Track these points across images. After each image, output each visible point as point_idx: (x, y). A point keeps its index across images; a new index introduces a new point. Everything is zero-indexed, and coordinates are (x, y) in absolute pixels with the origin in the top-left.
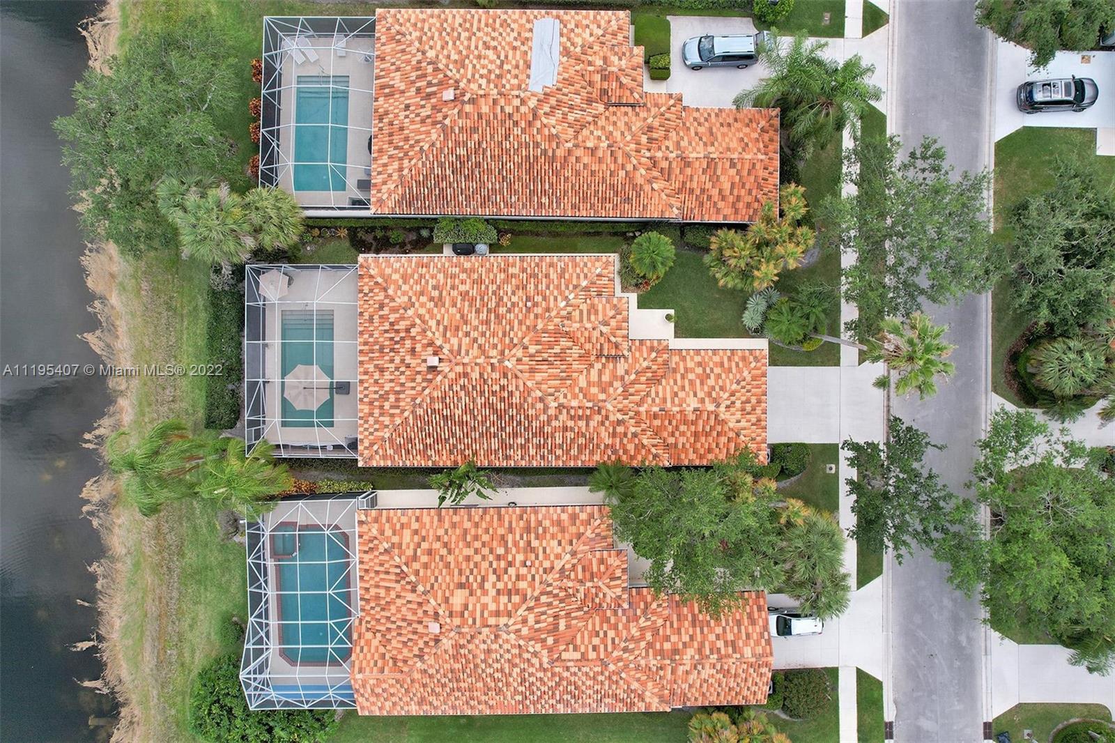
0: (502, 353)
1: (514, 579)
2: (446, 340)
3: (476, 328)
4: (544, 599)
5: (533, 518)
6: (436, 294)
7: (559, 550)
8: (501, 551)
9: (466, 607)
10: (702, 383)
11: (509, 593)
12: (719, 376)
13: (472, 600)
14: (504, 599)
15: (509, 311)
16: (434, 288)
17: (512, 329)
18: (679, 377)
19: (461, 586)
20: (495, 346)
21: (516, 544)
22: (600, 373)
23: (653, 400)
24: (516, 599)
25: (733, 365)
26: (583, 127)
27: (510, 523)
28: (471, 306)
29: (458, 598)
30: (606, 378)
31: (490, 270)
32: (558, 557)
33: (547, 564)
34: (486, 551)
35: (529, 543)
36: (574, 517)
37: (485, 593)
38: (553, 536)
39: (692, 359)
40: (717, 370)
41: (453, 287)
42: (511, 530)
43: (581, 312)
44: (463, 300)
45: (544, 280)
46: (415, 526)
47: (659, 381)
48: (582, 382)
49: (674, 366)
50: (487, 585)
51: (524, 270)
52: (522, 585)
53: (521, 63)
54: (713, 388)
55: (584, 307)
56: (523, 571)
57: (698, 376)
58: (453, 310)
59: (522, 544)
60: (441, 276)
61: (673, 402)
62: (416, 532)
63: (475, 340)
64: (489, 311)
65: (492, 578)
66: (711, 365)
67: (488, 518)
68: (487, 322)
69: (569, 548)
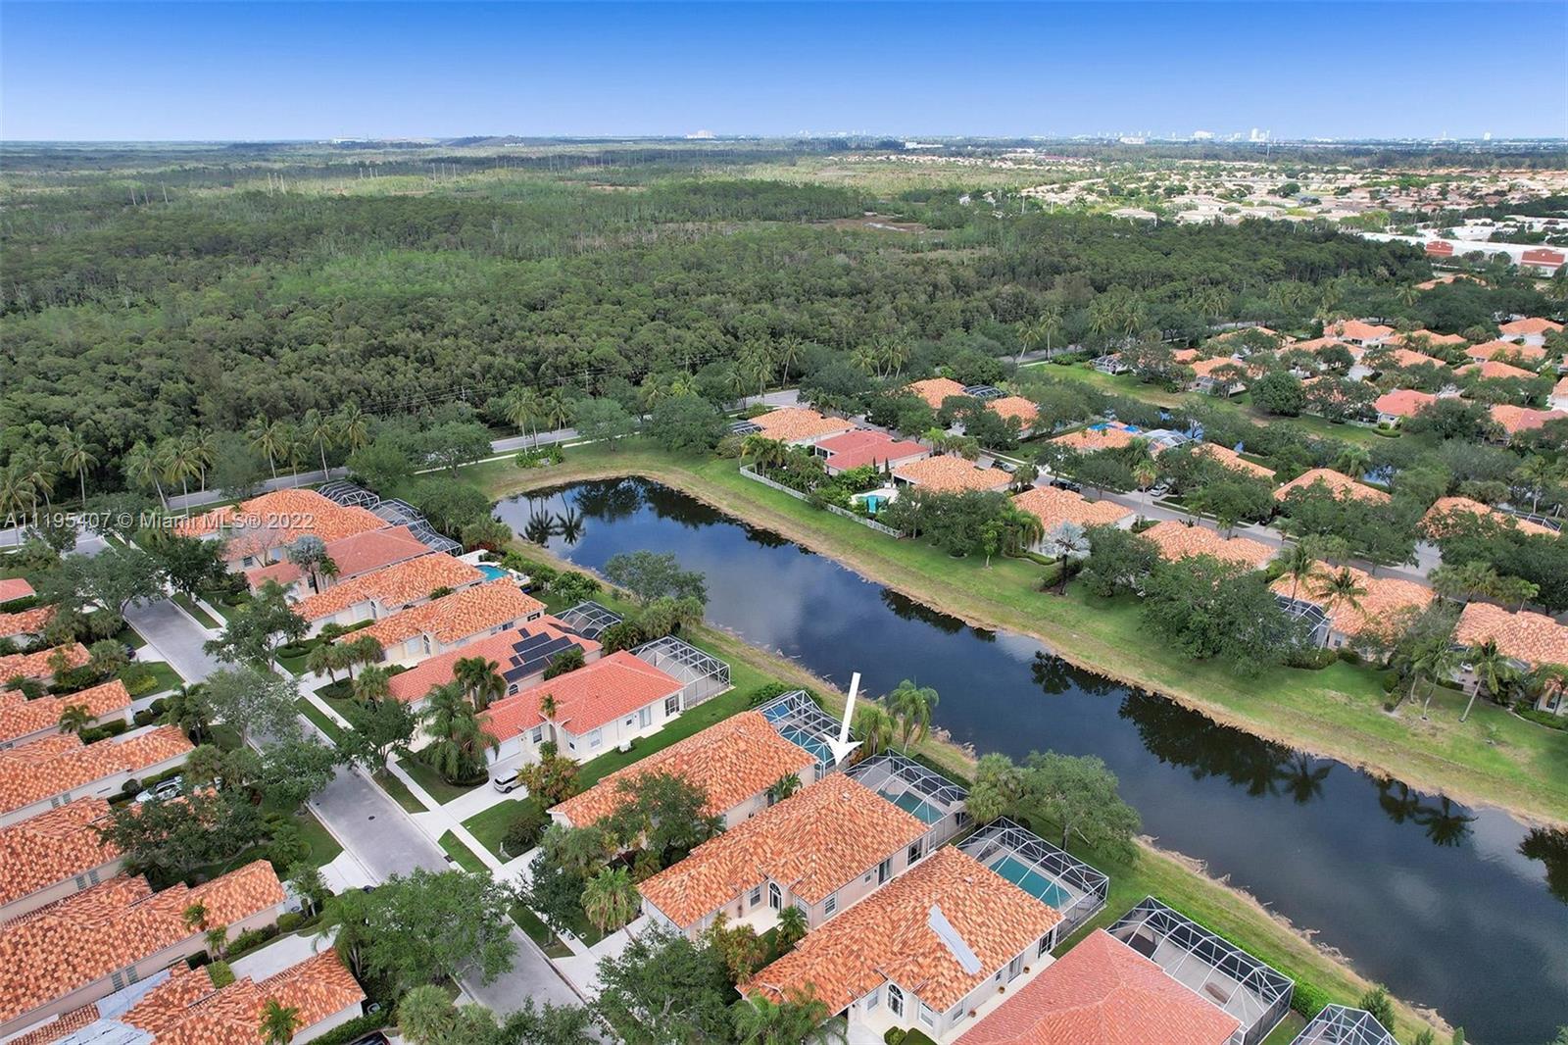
0: (820, 814)
2: (850, 806)
3: (843, 819)
4: (704, 766)
5: (738, 797)
6: (879, 829)
7: (714, 788)
8: (740, 774)
11: (721, 759)
13: (735, 747)
15: (836, 839)
17: (826, 829)
21: (736, 781)
22: (764, 852)
23: (725, 859)
25: (696, 908)
26: (893, 928)
27: (746, 790)
28: (856, 830)
30: (760, 851)
32: (712, 785)
33: (714, 779)
34: (747, 771)
35: (730, 785)
37: (732, 753)
38: (721, 793)
39: (721, 897)
40: (702, 898)
43: (802, 864)
44: (862, 832)
45: (835, 867)
47: (730, 872)
48: (768, 840)
49: (729, 887)
51: (850, 867)
53: (957, 923)
54: (698, 885)
55: (802, 868)
57: (711, 888)
58: (862, 824)
61: (714, 864)
63: (837, 813)
64: (845, 833)
65: (734, 761)
67: (759, 786)
68: (841, 826)
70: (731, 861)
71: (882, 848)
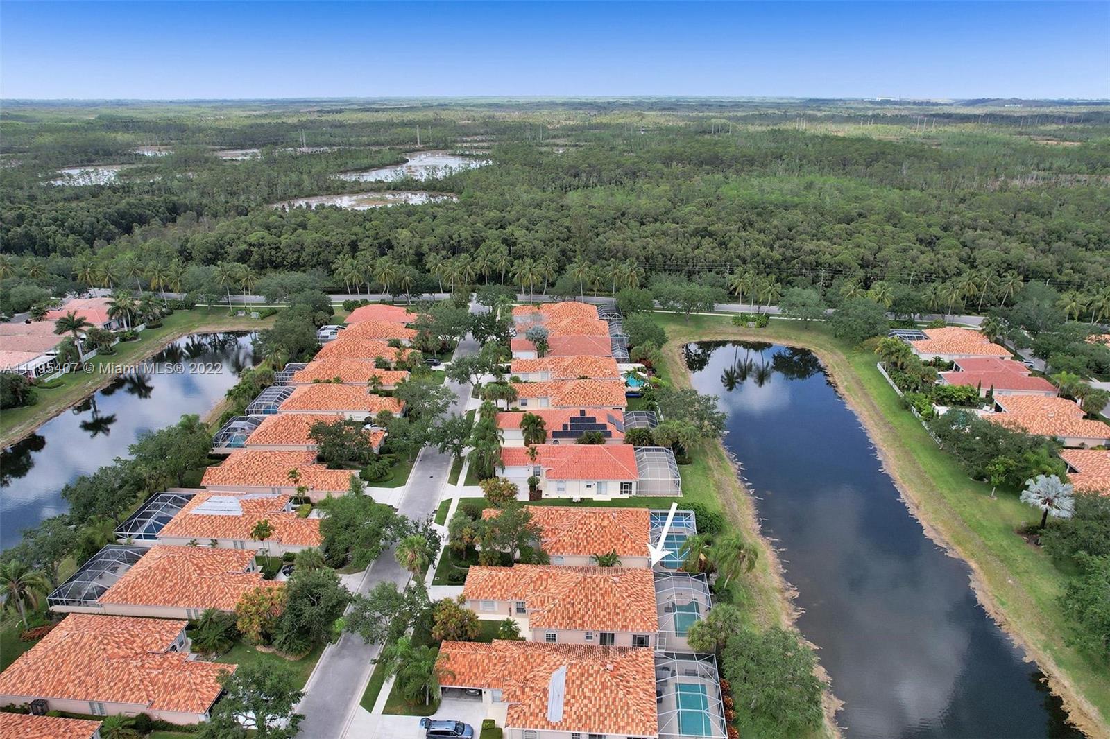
0: (585, 579)
1: (584, 528)
3: (597, 592)
5: (575, 551)
7: (564, 538)
9: (603, 520)
10: (495, 583)
11: (585, 524)
12: (487, 587)
13: (600, 522)
14: (587, 522)
15: (582, 600)
16: (618, 614)
18: (505, 587)
19: (604, 527)
20: (588, 583)
22: (541, 585)
24: (583, 522)
26: (540, 664)
27: (585, 550)
28: (600, 603)
29: (606, 522)
31: (592, 622)
32: (565, 536)
34: (595, 539)
35: (577, 541)
36: (558, 550)
38: (567, 543)
41: (609, 613)
42: (585, 547)
44: (604, 606)
46: (626, 550)
48: (550, 580)
50: (594, 527)
52: (580, 526)
53: (570, 685)
56: (580, 531)
57: (496, 587)
59: (580, 541)
60: (616, 620)
62: (625, 547)
63: (597, 586)
64: (591, 600)
70: (521, 579)
71: (608, 623)
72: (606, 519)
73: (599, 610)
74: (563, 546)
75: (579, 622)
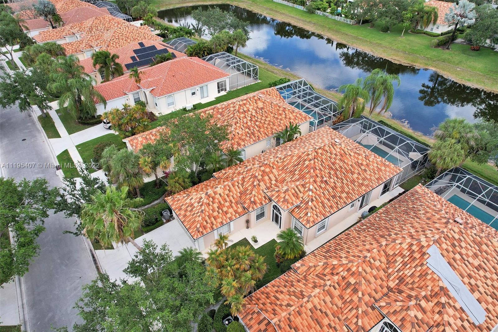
1: (246, 116)
2: (341, 148)
3: (335, 159)
4: (232, 115)
5: (254, 139)
6: (363, 168)
7: (237, 131)
8: (257, 123)
9: (256, 103)
10: (220, 202)
11: (245, 111)
12: (213, 210)
13: (256, 105)
14: (245, 109)
17: (322, 165)
18: (233, 201)
19: (262, 109)
20: (322, 154)
21: (254, 127)
22: (270, 179)
23: (238, 183)
24: (241, 111)
25: (209, 221)
27: (261, 134)
28: (345, 168)
29: (260, 105)
30: (266, 178)
31: (353, 190)
32: (236, 129)
33: (238, 125)
35: (249, 129)
36: (239, 145)
37: (253, 109)
38: (242, 135)
39: (231, 213)
40: (216, 214)
42: (259, 131)
43: (300, 192)
44: (351, 170)
45: (328, 197)
47: (241, 193)
48: (274, 171)
49: (239, 205)
50: (254, 111)
51: (340, 197)
52: (242, 115)
54: (213, 203)
55: (301, 195)
56: (245, 120)
57: (224, 206)
58: (350, 163)
59: (252, 128)
60: (368, 177)
61: (229, 186)
64: (337, 170)
65: (254, 114)
66: (220, 215)
67: (270, 132)
68: (333, 164)
69: (234, 133)
70: (242, 185)
71: (366, 183)
72: (259, 102)
73: (350, 175)
74: (240, 138)
75: (344, 195)
